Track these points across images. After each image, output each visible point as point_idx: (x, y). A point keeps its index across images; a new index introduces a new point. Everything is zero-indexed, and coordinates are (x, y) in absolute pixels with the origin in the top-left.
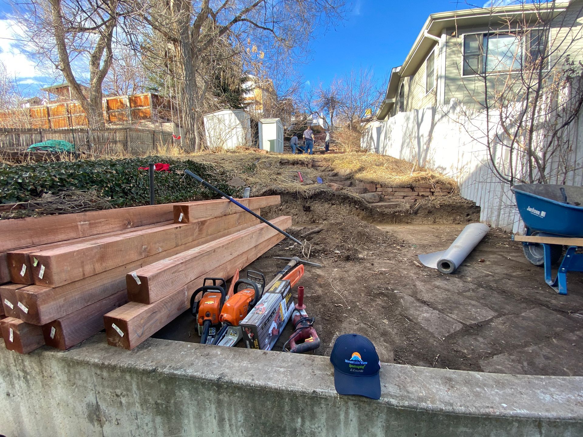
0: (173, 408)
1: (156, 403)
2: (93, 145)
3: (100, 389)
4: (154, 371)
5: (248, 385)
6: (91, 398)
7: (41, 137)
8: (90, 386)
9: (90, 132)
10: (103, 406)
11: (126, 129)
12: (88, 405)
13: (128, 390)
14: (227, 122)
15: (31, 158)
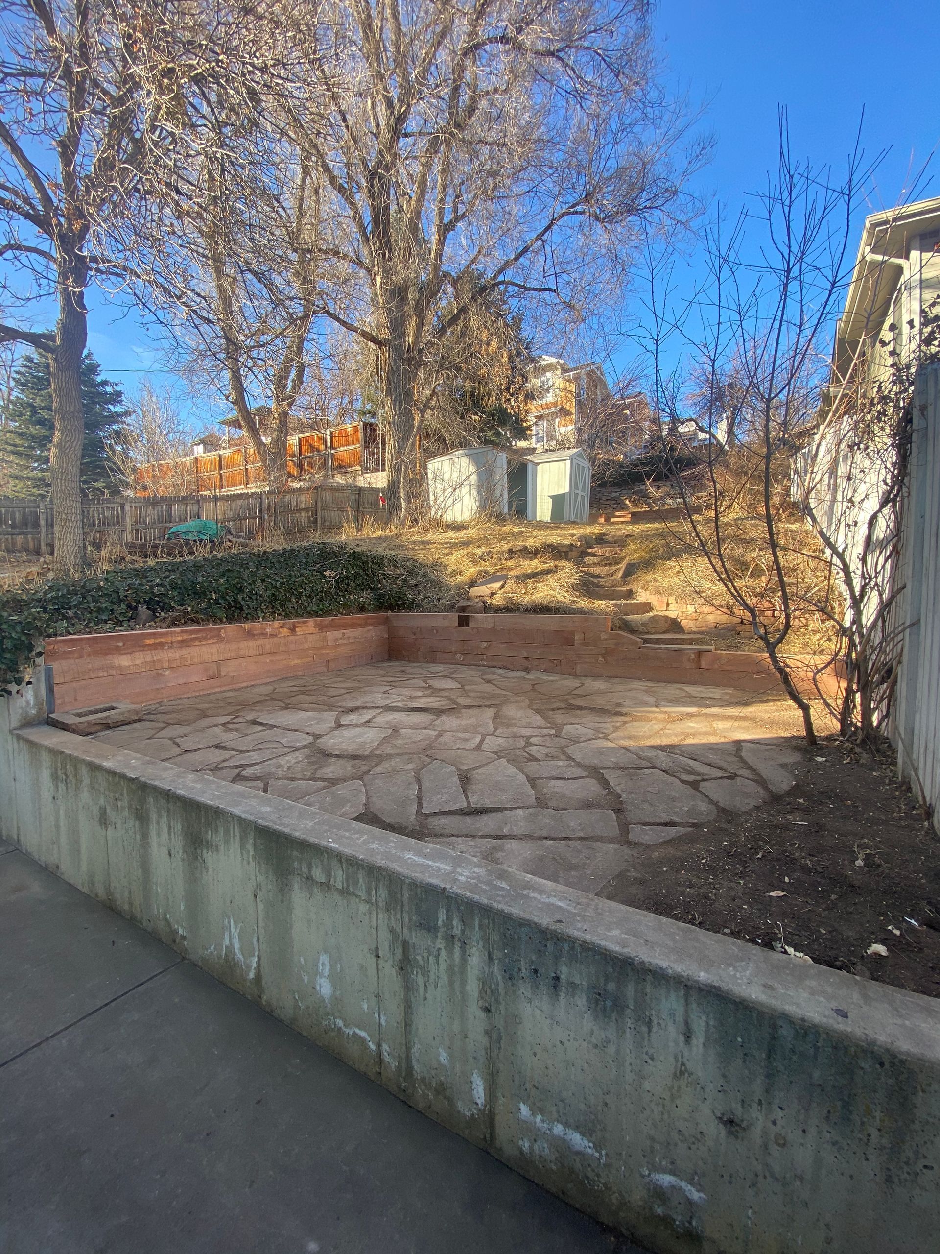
0: (144, 814)
1: (137, 809)
2: (266, 516)
3: (107, 793)
4: (137, 779)
5: (183, 797)
6: (102, 802)
7: (199, 508)
8: (102, 789)
9: (264, 497)
10: (108, 811)
11: (316, 488)
12: (100, 808)
13: (122, 795)
14: (447, 476)
15: (162, 551)
